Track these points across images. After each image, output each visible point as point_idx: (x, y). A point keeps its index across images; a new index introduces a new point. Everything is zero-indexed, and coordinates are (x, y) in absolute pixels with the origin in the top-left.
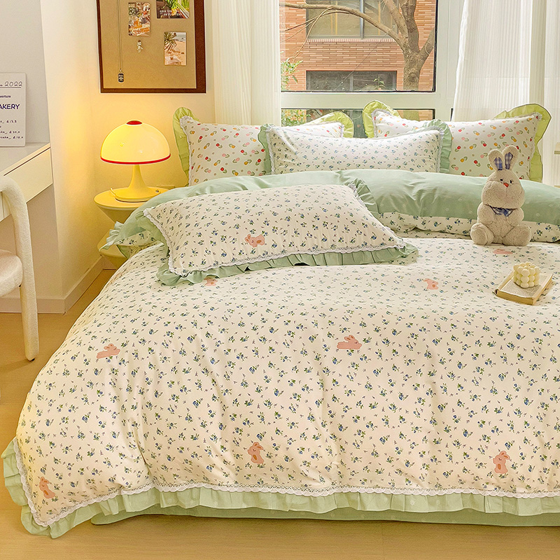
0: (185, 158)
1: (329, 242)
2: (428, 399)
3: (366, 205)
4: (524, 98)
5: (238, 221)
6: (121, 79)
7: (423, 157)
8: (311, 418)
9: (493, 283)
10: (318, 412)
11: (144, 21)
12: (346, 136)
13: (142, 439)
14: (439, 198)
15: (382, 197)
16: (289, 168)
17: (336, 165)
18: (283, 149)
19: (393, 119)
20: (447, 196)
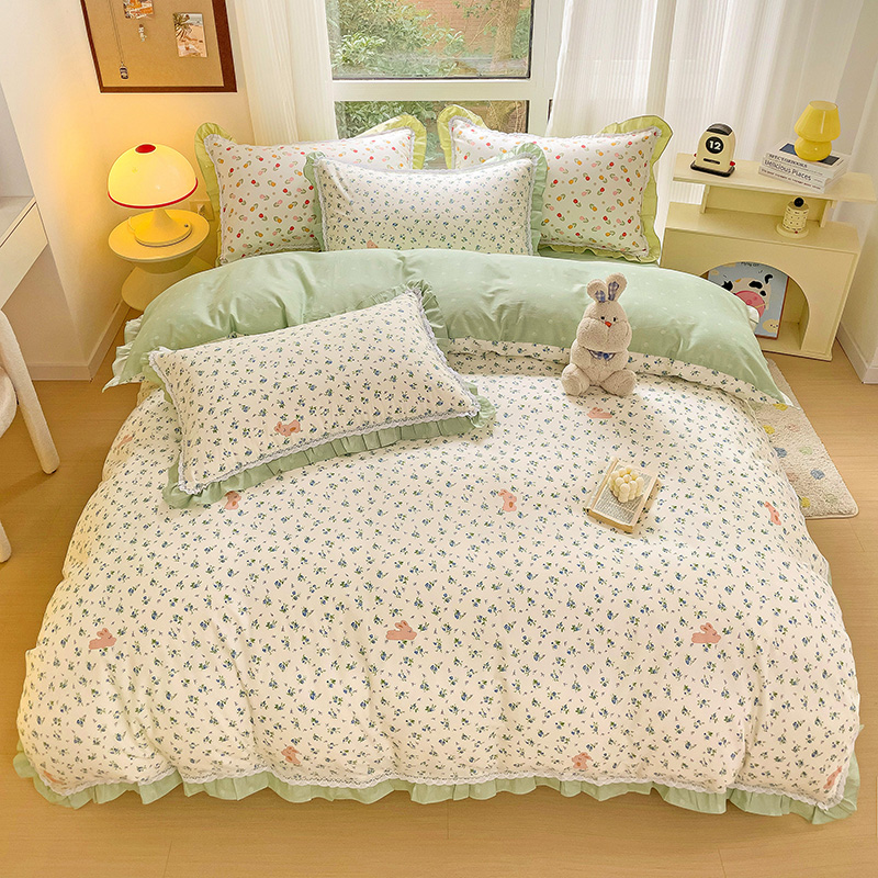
0: (214, 195)
1: (384, 415)
2: (498, 696)
3: (433, 330)
5: (265, 404)
6: (123, 74)
7: (510, 204)
8: (356, 721)
9: (584, 490)
10: (362, 714)
14: (525, 319)
15: (452, 317)
16: (343, 223)
18: (335, 195)
19: (475, 133)
20: (535, 316)
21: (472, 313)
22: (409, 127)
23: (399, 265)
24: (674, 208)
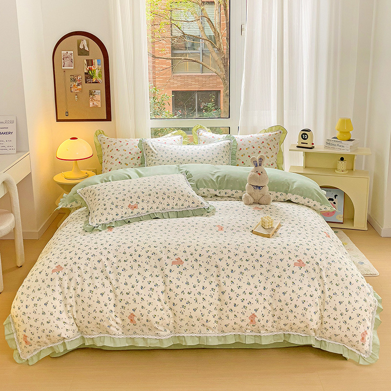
0: (100, 157)
1: (171, 206)
2: (217, 289)
3: (191, 184)
4: (274, 122)
5: (124, 197)
6: (67, 114)
7: (222, 155)
8: (159, 300)
9: (251, 226)
10: (162, 297)
11: (78, 85)
12: (184, 143)
13: (75, 313)
14: (227, 180)
15: (199, 180)
16: (153, 162)
17: (177, 161)
18: (151, 152)
19: (207, 134)
20: (231, 179)
21: (206, 178)
22: (181, 135)
24: (292, 167)
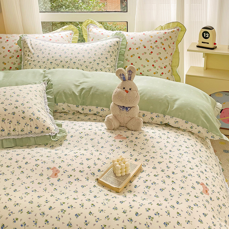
1: (6, 132)
7: (106, 56)
9: (99, 170)
15: (58, 93)
16: (29, 63)
17: (54, 62)
18: (28, 51)
19: (97, 30)
20: (97, 93)
21: (68, 91)
22: (72, 30)
23: (42, 74)
24: (192, 68)
